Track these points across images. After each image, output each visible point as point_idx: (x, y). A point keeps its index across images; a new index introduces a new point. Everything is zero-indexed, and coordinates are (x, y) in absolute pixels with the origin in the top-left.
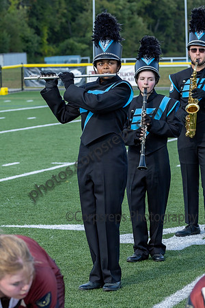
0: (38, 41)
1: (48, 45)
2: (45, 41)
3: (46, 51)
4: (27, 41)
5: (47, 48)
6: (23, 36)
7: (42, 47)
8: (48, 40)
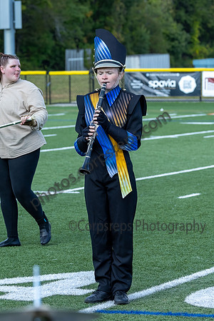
0: (186, 40)
1: (200, 44)
2: (196, 39)
3: (197, 52)
4: (173, 40)
5: (198, 48)
6: (167, 32)
7: (192, 47)
8: (199, 38)
